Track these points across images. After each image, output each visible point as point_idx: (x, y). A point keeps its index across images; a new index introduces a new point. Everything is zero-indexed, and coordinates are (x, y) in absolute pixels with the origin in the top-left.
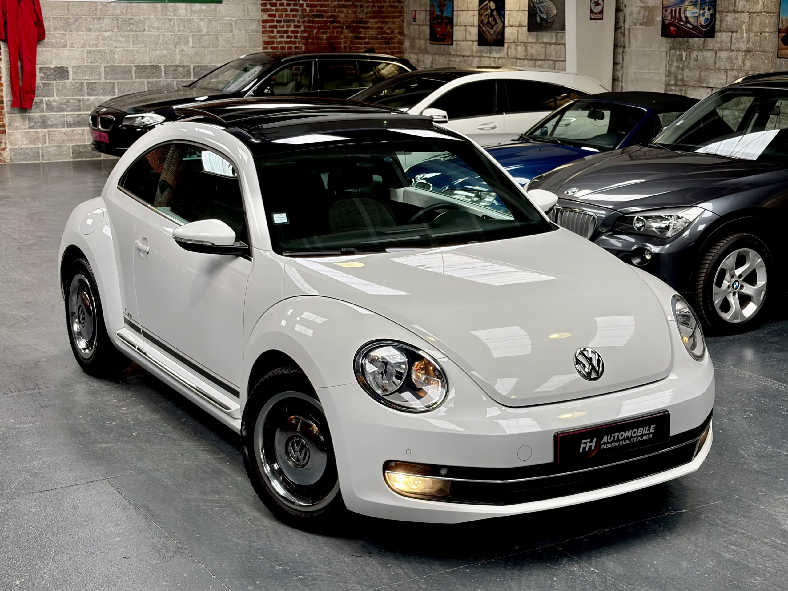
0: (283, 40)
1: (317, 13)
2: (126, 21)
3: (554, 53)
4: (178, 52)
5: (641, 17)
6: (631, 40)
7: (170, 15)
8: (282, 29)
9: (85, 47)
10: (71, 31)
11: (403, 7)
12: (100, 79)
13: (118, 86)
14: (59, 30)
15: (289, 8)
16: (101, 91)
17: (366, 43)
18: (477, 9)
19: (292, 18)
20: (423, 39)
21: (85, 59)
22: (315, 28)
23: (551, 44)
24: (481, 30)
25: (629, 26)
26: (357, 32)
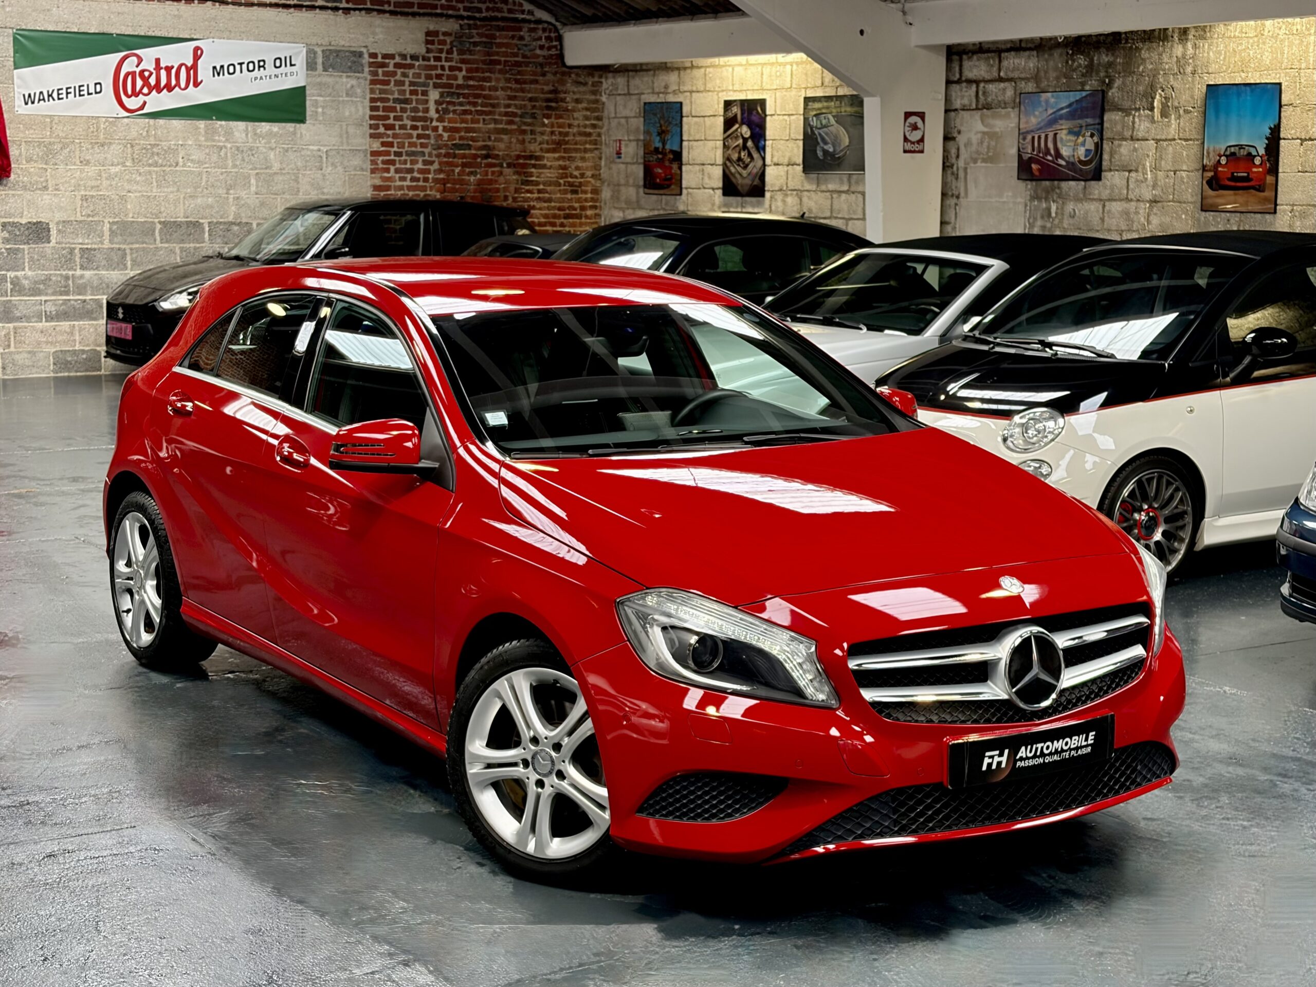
0: (405, 183)
1: (461, 142)
2: (147, 150)
3: (845, 207)
4: (231, 200)
5: (984, 149)
6: (969, 187)
7: (219, 141)
8: (403, 166)
9: (79, 191)
10: (56, 164)
11: (599, 135)
12: (102, 243)
13: (131, 254)
14: (36, 161)
15: (415, 133)
16: (104, 263)
17: (539, 191)
18: (721, 138)
19: (419, 149)
20: (633, 186)
21: (78, 210)
22: (457, 166)
23: (840, 192)
24: (727, 171)
25: (966, 163)
26: (525, 173)
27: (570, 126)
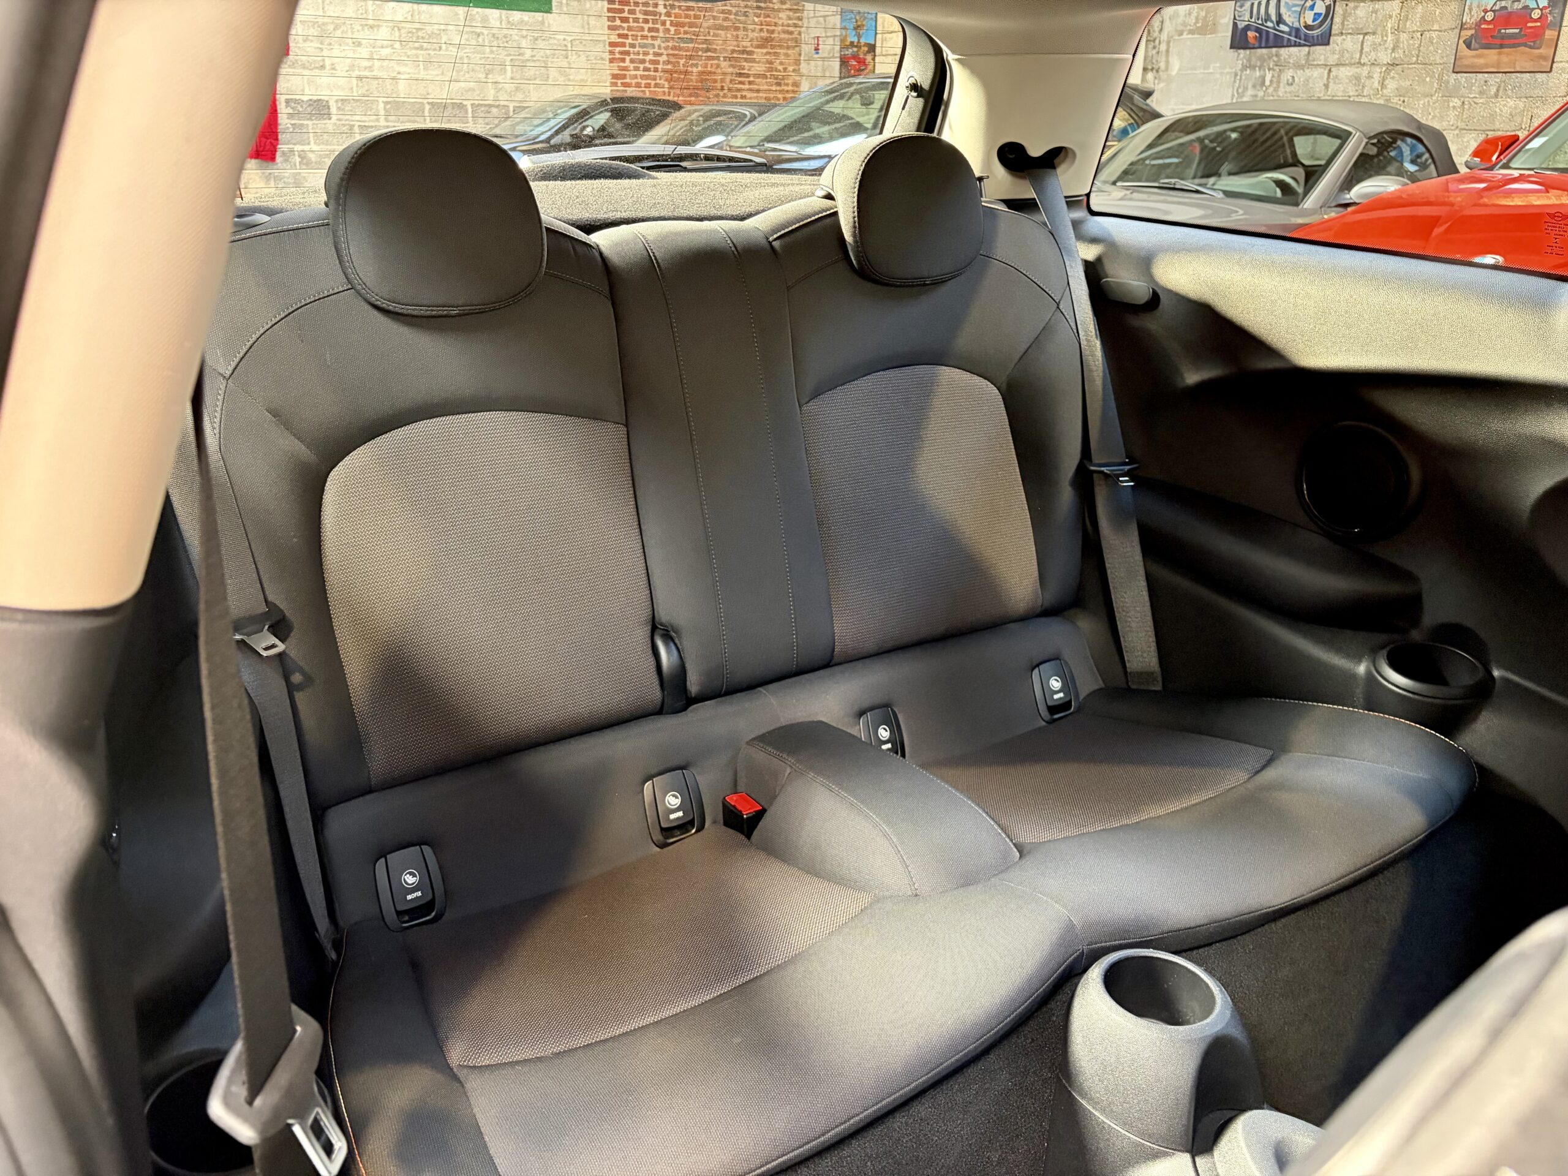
0: (638, 73)
1: (686, 36)
2: (413, 33)
4: (489, 83)
5: (1192, 22)
6: (1172, 60)
7: (476, 28)
8: (637, 57)
9: (353, 71)
10: (330, 44)
11: (800, 33)
12: (377, 120)
14: (313, 42)
15: (646, 26)
17: (750, 83)
19: (650, 41)
20: (829, 78)
21: (354, 89)
22: (682, 59)
25: (1169, 38)
26: (738, 66)
27: (776, 24)
